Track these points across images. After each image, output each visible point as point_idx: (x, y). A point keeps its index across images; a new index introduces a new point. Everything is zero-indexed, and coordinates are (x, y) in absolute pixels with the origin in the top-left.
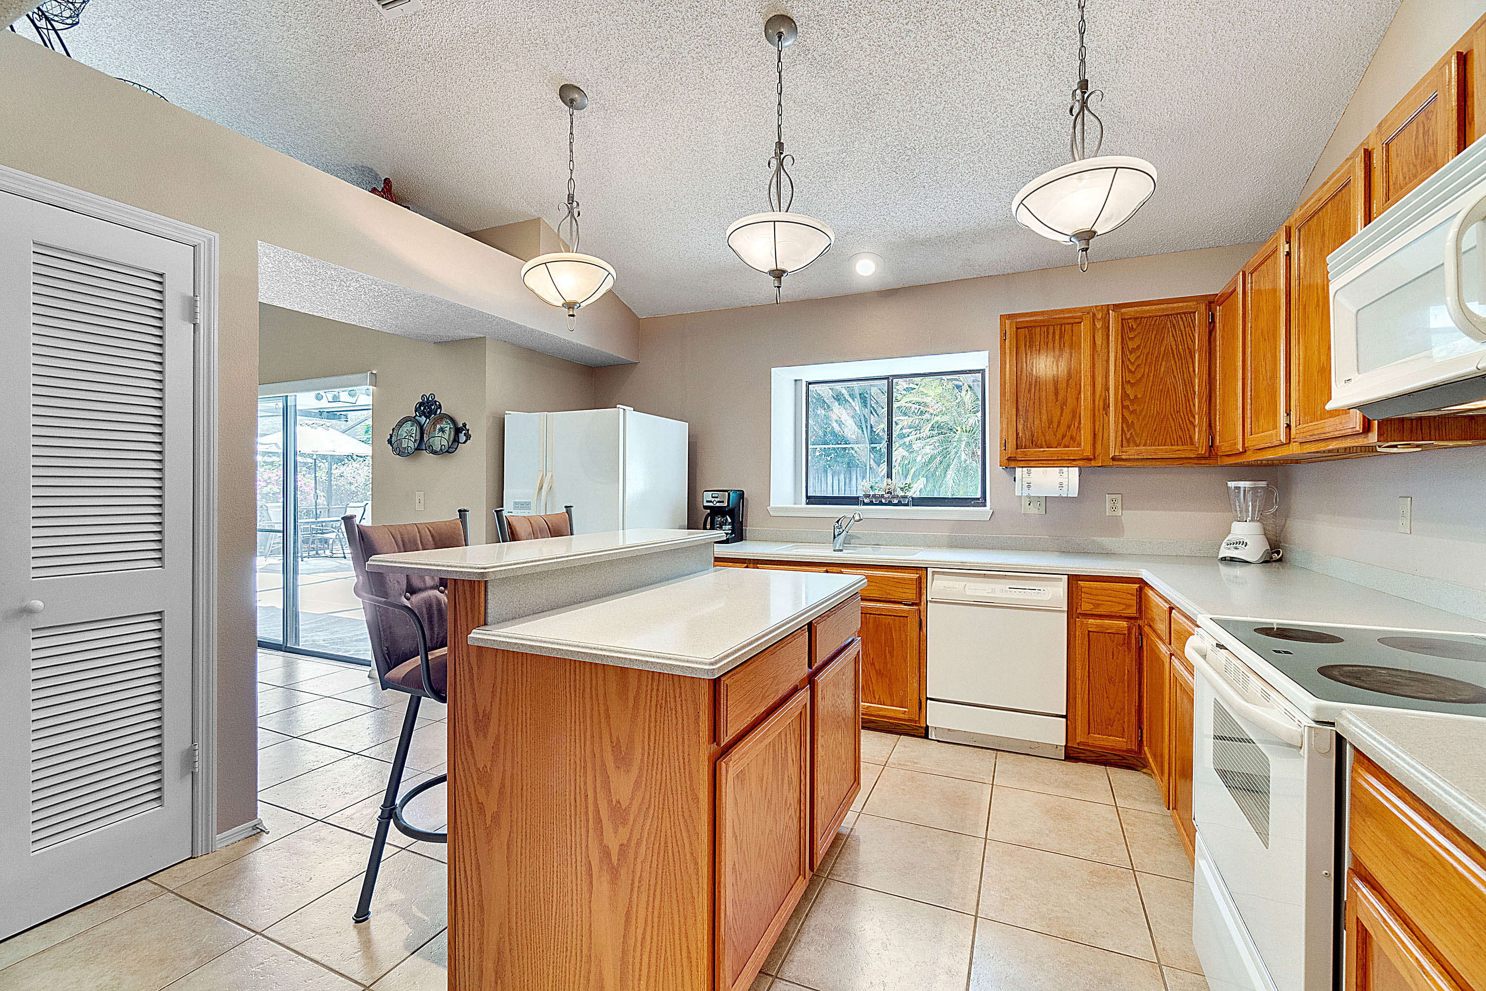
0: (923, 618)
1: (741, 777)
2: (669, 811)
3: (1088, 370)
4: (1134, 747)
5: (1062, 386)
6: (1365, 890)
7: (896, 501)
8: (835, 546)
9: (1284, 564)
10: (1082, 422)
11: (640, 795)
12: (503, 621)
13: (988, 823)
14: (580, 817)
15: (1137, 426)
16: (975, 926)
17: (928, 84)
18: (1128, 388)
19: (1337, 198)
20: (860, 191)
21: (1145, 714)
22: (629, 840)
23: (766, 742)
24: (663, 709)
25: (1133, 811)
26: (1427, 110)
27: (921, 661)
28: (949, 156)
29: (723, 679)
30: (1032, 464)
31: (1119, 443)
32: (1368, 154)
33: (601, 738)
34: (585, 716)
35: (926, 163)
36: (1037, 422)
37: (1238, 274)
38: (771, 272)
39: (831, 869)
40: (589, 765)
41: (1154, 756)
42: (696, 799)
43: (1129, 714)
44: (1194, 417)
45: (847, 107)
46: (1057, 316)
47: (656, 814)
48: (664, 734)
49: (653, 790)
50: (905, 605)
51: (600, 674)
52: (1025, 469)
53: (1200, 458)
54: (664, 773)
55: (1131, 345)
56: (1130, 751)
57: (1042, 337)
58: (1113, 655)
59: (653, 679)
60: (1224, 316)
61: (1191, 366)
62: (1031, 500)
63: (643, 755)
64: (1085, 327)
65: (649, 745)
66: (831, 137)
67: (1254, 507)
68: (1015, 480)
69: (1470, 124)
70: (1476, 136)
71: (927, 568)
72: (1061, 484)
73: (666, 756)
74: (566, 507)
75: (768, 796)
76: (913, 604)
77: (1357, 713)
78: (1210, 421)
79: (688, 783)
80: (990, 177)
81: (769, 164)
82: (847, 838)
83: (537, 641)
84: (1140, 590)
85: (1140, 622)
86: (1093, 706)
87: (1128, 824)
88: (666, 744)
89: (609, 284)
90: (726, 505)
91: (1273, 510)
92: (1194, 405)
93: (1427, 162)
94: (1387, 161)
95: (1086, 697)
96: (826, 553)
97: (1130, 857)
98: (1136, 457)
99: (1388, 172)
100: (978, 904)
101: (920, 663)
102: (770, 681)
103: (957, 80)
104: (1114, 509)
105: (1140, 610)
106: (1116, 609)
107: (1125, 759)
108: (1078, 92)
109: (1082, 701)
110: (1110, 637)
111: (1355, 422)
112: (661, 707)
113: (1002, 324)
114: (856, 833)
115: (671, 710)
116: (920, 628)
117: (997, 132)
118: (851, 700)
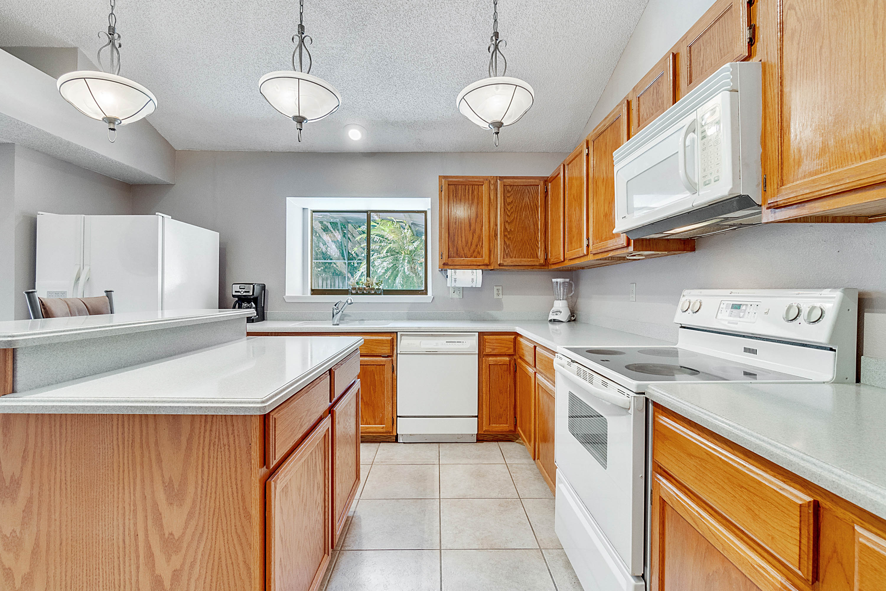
0: (395, 365)
1: (285, 489)
2: (223, 532)
3: (487, 213)
4: (513, 429)
5: (473, 222)
6: (664, 481)
7: (373, 292)
8: (334, 322)
9: (576, 322)
10: (484, 243)
11: (193, 523)
12: (36, 387)
13: (440, 488)
14: (130, 557)
15: (511, 247)
16: (441, 556)
17: (402, 16)
18: (507, 224)
19: (613, 124)
20: (354, 80)
21: (518, 409)
22: (183, 564)
23: (303, 459)
24: (216, 446)
25: (515, 465)
26: (658, 82)
27: (394, 393)
28: (412, 68)
29: (272, 414)
30: (457, 267)
31: (502, 256)
32: (629, 103)
33: (152, 481)
34: (134, 463)
35: (398, 69)
36: (460, 242)
37: (560, 166)
38: (295, 118)
39: (343, 543)
40: (140, 508)
41: (524, 432)
42: (248, 516)
43: (510, 410)
44: (538, 243)
45: (348, 17)
46: (470, 180)
47: (210, 537)
48: (217, 467)
49: (207, 516)
50: (383, 357)
51: (151, 425)
52: (453, 270)
53: (541, 265)
54: (217, 500)
55: (509, 200)
56: (510, 431)
57: (462, 192)
58: (502, 377)
59: (206, 422)
60: (552, 188)
61: (536, 213)
62: (455, 289)
63: (196, 488)
64: (485, 188)
65: (203, 479)
66: (336, 36)
67: (564, 291)
68: (447, 277)
69: (678, 89)
70: (681, 96)
71: (397, 332)
72: (473, 279)
73: (220, 485)
74: (106, 292)
75: (304, 501)
76: (388, 356)
77: (656, 386)
78: (545, 245)
79: (241, 504)
80: (435, 88)
81: (293, 39)
82: (352, 519)
83: (79, 401)
84: (515, 339)
85: (515, 357)
86: (492, 408)
87: (514, 473)
88: (219, 475)
89: (150, 109)
90: (251, 294)
91: (571, 294)
92: (538, 236)
93: (658, 107)
94: (639, 106)
95: (488, 403)
96: (328, 326)
97: (517, 491)
98: (511, 264)
99: (639, 111)
100: (440, 541)
101: (393, 394)
102: (305, 414)
103: (420, 18)
104: (498, 295)
105: (515, 350)
106: (504, 350)
107: (507, 436)
108: (494, 38)
109: (486, 406)
110: (500, 367)
111: (623, 241)
112: (214, 445)
113: (440, 181)
114: (358, 513)
115: (224, 445)
116: (393, 372)
117: (441, 59)
118: (354, 422)
